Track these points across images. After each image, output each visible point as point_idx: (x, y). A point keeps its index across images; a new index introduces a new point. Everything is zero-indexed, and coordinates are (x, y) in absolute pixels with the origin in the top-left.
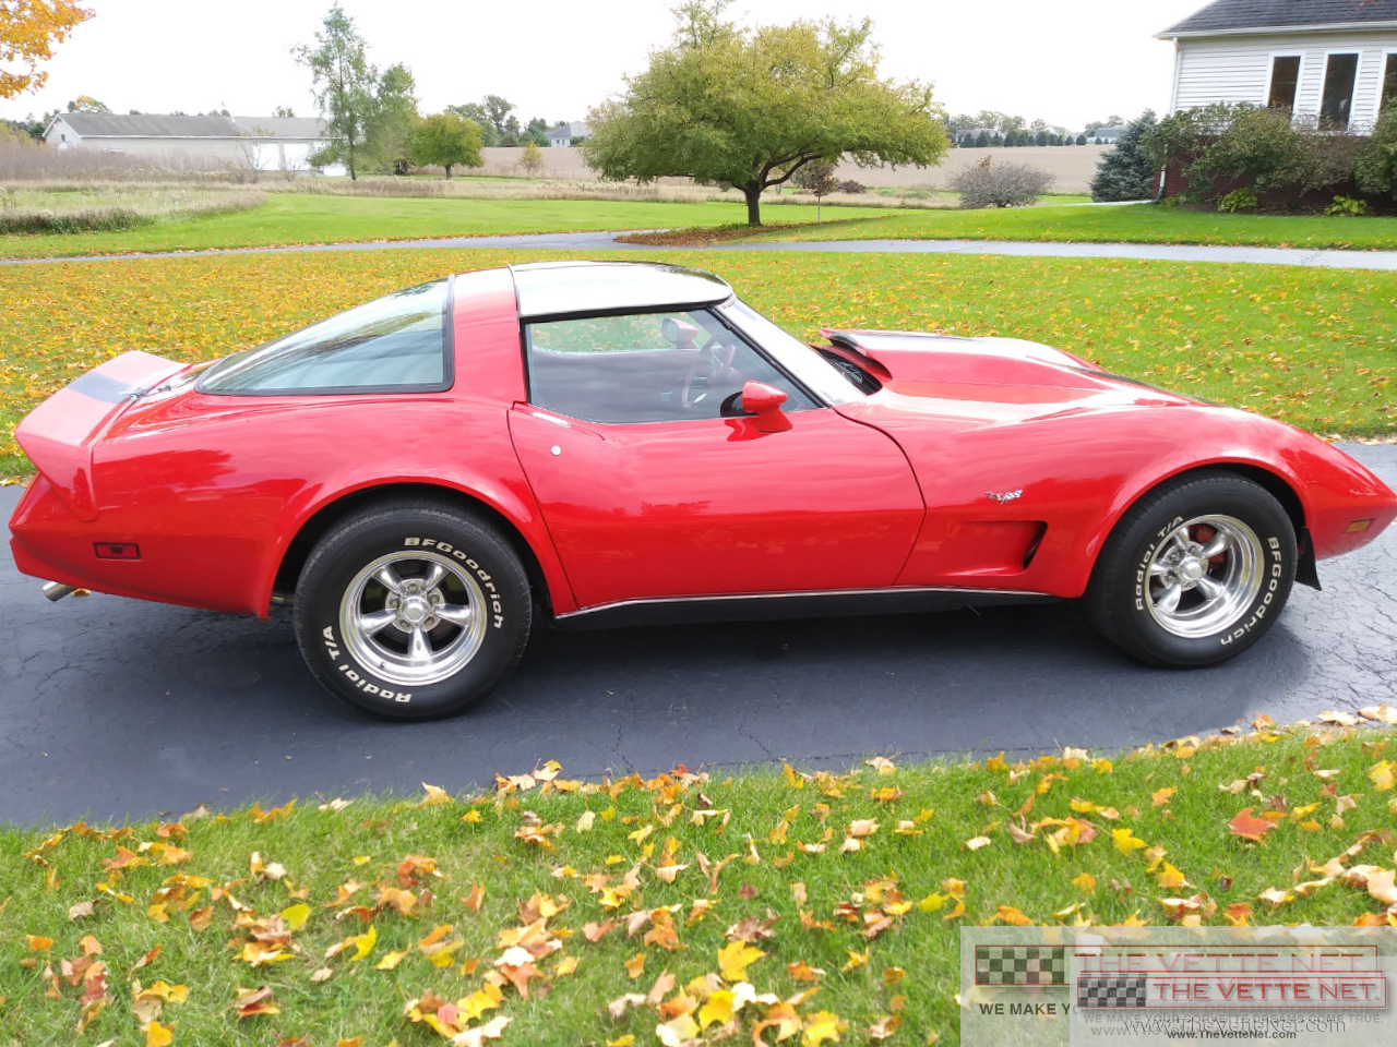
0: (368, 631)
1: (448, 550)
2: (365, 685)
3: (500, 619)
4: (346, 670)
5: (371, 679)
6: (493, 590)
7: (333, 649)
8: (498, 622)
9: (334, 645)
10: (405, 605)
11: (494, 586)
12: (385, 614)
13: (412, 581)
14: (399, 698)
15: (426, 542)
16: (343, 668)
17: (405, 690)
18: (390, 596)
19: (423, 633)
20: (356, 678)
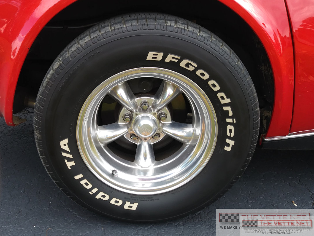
0: (102, 141)
1: (191, 69)
2: (97, 193)
3: (232, 143)
4: (81, 179)
5: (102, 187)
6: (231, 114)
7: (69, 160)
8: (228, 145)
9: (70, 156)
10: (137, 121)
11: (232, 110)
12: (118, 127)
13: (145, 99)
14: (127, 206)
15: (170, 58)
16: (77, 177)
17: (132, 198)
18: (123, 112)
19: (150, 145)
20: (90, 186)
